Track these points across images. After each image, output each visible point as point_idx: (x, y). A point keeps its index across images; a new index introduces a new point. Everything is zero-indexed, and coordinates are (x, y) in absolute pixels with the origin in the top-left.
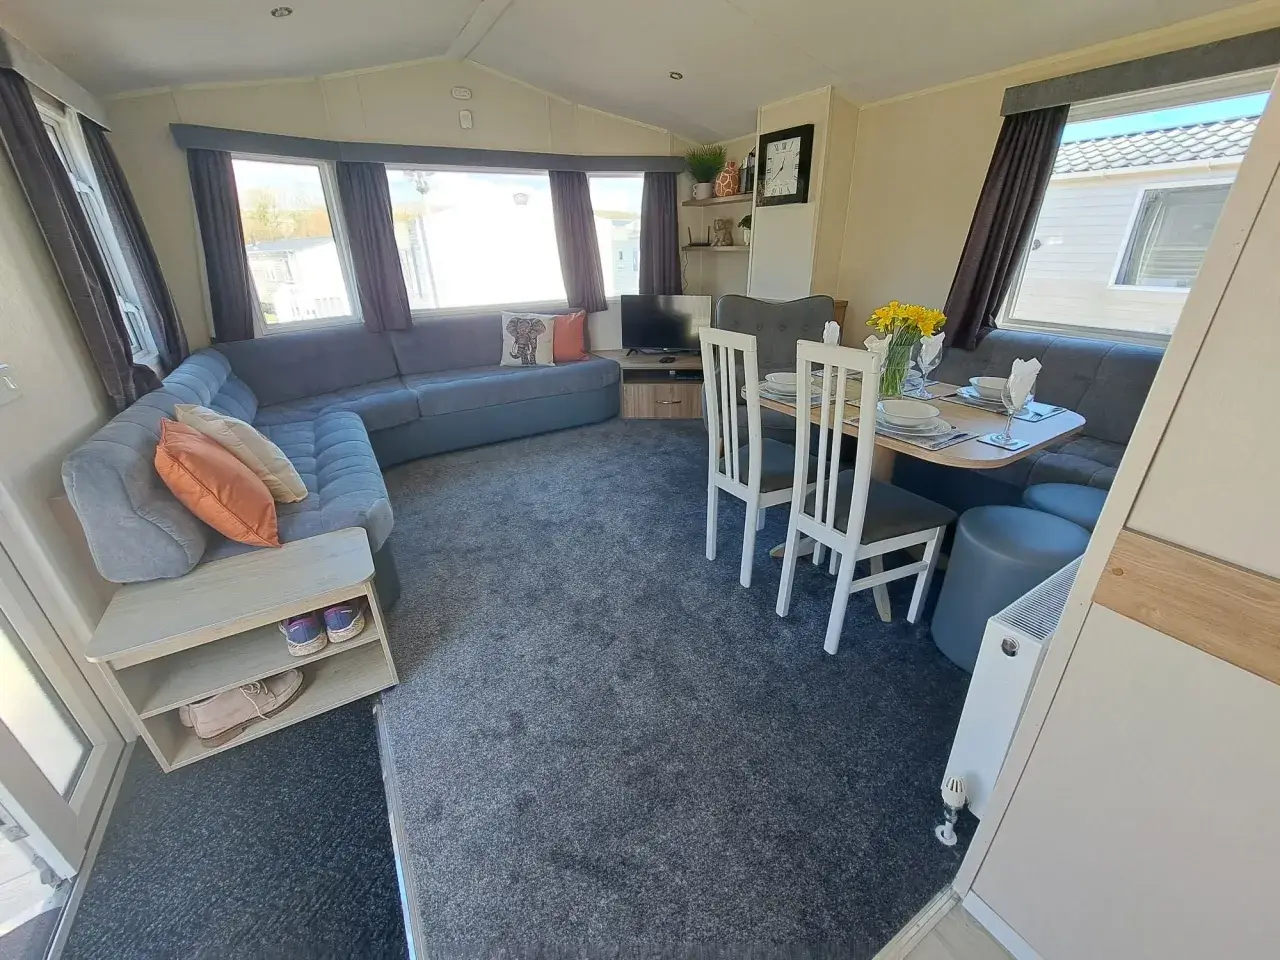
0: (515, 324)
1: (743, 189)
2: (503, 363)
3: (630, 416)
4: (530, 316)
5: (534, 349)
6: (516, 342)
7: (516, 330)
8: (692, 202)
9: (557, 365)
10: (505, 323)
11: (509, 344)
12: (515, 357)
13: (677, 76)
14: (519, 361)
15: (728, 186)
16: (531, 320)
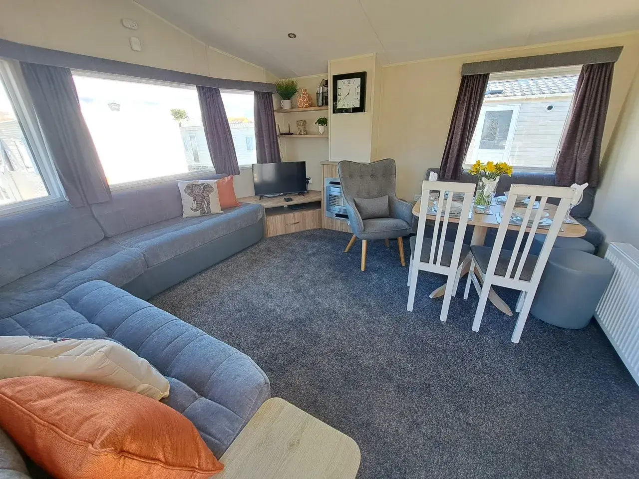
0: (190, 188)
1: (320, 104)
2: (184, 216)
3: (272, 235)
4: (200, 182)
5: (209, 203)
6: (194, 200)
7: (192, 192)
8: (281, 109)
9: (225, 213)
10: (182, 188)
11: (188, 202)
12: (195, 210)
13: (293, 36)
14: (198, 213)
15: (306, 102)
16: (202, 184)
